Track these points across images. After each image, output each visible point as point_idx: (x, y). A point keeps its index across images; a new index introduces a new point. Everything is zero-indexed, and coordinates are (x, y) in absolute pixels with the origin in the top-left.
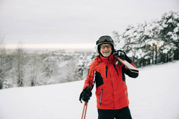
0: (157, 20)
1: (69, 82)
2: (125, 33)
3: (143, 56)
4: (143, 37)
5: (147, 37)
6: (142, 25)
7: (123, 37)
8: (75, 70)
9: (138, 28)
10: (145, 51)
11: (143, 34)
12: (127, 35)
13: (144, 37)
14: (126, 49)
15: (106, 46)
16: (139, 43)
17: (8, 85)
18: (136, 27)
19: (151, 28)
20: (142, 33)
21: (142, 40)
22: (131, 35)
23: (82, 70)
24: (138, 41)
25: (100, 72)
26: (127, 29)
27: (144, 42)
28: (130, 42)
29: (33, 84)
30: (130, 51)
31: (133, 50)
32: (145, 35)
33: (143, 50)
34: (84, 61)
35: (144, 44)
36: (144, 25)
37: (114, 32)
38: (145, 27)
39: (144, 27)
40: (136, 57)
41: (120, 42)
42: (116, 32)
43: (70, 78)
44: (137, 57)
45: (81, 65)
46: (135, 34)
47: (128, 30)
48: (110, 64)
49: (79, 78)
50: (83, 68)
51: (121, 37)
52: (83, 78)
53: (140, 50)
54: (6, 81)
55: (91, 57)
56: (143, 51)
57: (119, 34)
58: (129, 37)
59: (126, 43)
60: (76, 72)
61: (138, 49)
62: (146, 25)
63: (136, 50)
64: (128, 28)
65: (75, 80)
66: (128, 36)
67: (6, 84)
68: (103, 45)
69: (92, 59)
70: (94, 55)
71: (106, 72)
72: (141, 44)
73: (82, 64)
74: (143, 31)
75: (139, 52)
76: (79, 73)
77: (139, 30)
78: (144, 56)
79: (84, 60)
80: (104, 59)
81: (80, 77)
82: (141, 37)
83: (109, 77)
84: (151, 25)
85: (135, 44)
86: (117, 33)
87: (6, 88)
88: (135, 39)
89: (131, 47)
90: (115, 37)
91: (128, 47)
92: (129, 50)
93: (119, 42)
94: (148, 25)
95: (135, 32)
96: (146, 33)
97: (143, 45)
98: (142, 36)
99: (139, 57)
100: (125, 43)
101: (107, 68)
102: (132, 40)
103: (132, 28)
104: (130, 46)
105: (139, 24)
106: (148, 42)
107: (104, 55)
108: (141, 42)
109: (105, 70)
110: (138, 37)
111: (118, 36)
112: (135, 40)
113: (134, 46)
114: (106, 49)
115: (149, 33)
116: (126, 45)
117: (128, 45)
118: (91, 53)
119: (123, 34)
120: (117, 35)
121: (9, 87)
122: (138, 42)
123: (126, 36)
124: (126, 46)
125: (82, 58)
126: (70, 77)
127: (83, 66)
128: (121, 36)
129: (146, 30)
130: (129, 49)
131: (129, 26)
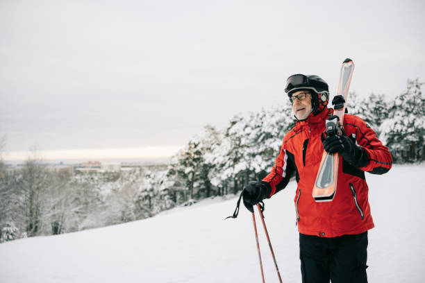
0: (282, 106)
1: (126, 222)
2: (229, 128)
3: (263, 168)
4: (261, 134)
5: (269, 136)
6: (258, 115)
7: (227, 135)
8: (135, 200)
9: (251, 120)
10: (267, 158)
11: (261, 130)
12: (234, 132)
13: (264, 135)
14: (234, 157)
16: (255, 146)
17: (12, 234)
18: (247, 118)
19: (274, 121)
20: (258, 129)
21: (259, 140)
22: (242, 133)
23: (150, 198)
24: (253, 142)
25: (294, 153)
26: (232, 121)
27: (264, 143)
28: (241, 145)
29: (56, 231)
30: (241, 160)
31: (247, 158)
32: (264, 132)
33: (263, 158)
34: (153, 182)
35: (264, 148)
36: (261, 115)
37: (208, 126)
38: (264, 119)
39: (261, 119)
40: (251, 169)
41: (222, 144)
42: (212, 126)
43: (128, 215)
44: (254, 169)
45: (148, 189)
46: (248, 130)
47: (234, 123)
49: (146, 214)
50: (151, 194)
51: (222, 136)
52: (153, 213)
53: (259, 158)
54: (8, 226)
55: (167, 172)
56: (263, 160)
57: (217, 130)
58: (237, 135)
59: (233, 146)
60: (138, 202)
61: (254, 155)
62: (265, 115)
63: (251, 158)
64: (234, 120)
65: (137, 219)
66: (236, 133)
67: (8, 232)
69: (168, 176)
70: (172, 170)
72: (259, 148)
73: (149, 187)
74: (260, 125)
75: (257, 161)
76: (145, 205)
77: (253, 124)
78: (266, 168)
79: (153, 179)
81: (147, 211)
82: (257, 135)
83: (308, 164)
84: (273, 116)
85: (248, 147)
86: (213, 129)
87: (8, 239)
88: (247, 139)
89: (242, 152)
90: (211, 135)
91: (236, 153)
92: (239, 158)
93: (218, 144)
94: (268, 115)
95: (246, 126)
96: (266, 129)
97: (262, 149)
98: (259, 134)
99: (258, 170)
100: (231, 146)
102: (243, 141)
103: (241, 119)
104: (240, 150)
105: (252, 113)
106: (271, 143)
108: (259, 144)
110: (253, 136)
111: (216, 134)
112: (248, 141)
113: (248, 151)
115: (271, 128)
116: (235, 148)
117: (236, 150)
118: (167, 166)
119: (226, 130)
120: (214, 133)
121: (14, 239)
122: (253, 144)
123: (232, 134)
124: (234, 152)
125: (149, 176)
126: (128, 213)
127: (152, 190)
128: (223, 133)
129: (265, 124)
130: (239, 155)
131: (235, 117)
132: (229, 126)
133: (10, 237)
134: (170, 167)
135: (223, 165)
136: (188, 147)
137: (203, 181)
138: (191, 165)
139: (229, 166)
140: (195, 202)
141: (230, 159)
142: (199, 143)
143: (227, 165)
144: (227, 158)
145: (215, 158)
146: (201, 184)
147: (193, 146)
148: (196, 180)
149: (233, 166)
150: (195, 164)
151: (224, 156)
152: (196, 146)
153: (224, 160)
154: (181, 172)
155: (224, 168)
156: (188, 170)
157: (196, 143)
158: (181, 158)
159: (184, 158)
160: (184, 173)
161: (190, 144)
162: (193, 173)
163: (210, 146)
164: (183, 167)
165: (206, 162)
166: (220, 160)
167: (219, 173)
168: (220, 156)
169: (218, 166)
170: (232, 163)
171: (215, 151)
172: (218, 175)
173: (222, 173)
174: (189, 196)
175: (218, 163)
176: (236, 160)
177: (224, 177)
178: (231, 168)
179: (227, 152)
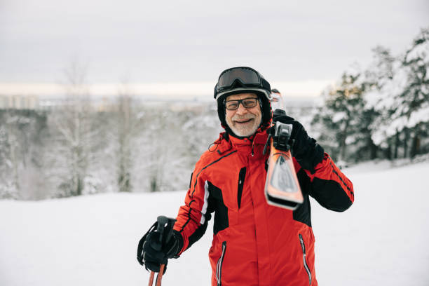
7: (405, 64)
12: (415, 57)
14: (411, 99)
15: (240, 101)
17: (95, 187)
25: (222, 188)
26: (417, 39)
28: (426, 79)
29: (154, 188)
30: (423, 105)
37: (379, 48)
41: (395, 77)
47: (420, 42)
48: (257, 163)
51: (396, 65)
54: (91, 176)
57: (393, 54)
58: (421, 63)
59: (412, 81)
64: (421, 38)
66: (419, 59)
67: (90, 184)
68: (232, 98)
69: (312, 124)
71: (240, 188)
80: (238, 144)
83: (246, 204)
86: (386, 53)
87: (90, 193)
89: (426, 92)
90: (381, 63)
91: (417, 93)
92: (422, 101)
93: (391, 78)
100: (409, 80)
101: (243, 174)
104: (424, 89)
107: (239, 131)
109: (236, 181)
111: (390, 60)
114: (241, 110)
116: (412, 85)
117: (417, 88)
119: (405, 54)
120: (387, 59)
121: (97, 193)
123: (412, 62)
124: (413, 90)
128: (399, 60)
130: (421, 97)
131: (424, 32)
132: (410, 47)
133: (93, 190)
134: (315, 112)
135: (392, 112)
136: (341, 81)
137: (361, 136)
138: (344, 109)
139: (402, 114)
140: (347, 167)
141: (404, 102)
142: (359, 75)
143: (398, 112)
144: (400, 100)
145: (381, 100)
146: (358, 140)
147: (349, 80)
148: (352, 133)
149: (408, 114)
150: (350, 108)
151: (395, 98)
152: (353, 79)
153: (395, 104)
154: (327, 120)
155: (394, 116)
156: (338, 117)
157: (354, 75)
158: (328, 98)
159: (334, 98)
160: (331, 120)
161: (344, 77)
162: (347, 122)
163: (377, 80)
164: (330, 112)
165: (368, 107)
166: (388, 103)
167: (385, 124)
168: (389, 96)
169: (385, 114)
170: (406, 110)
171: (385, 88)
172: (382, 128)
173: (389, 125)
174: (339, 157)
175: (384, 108)
176: (415, 105)
177: (391, 132)
178: (405, 118)
179: (401, 91)
